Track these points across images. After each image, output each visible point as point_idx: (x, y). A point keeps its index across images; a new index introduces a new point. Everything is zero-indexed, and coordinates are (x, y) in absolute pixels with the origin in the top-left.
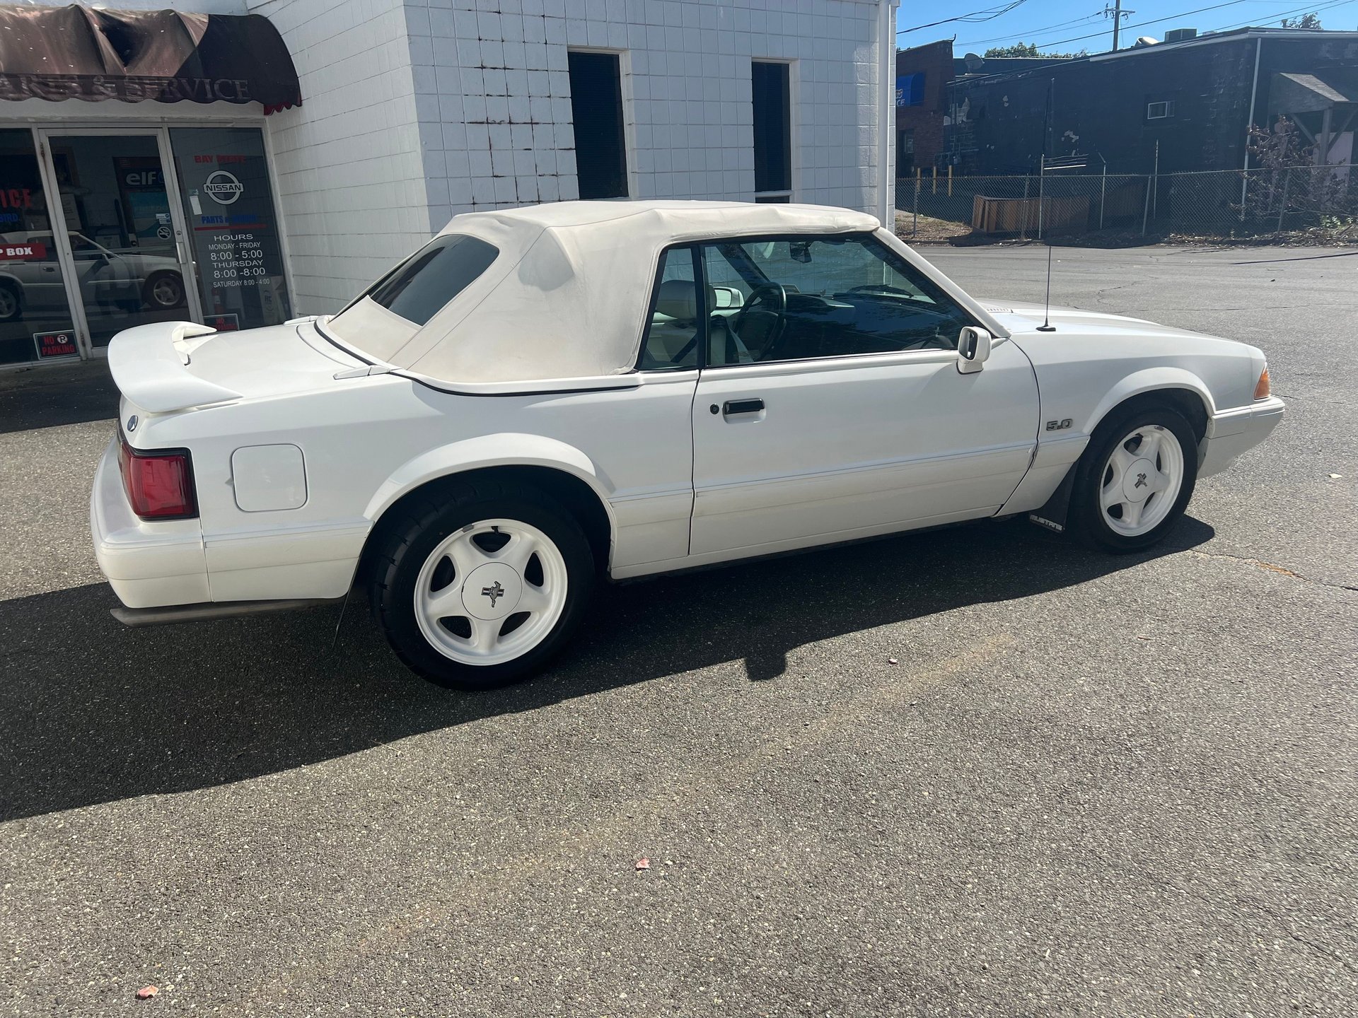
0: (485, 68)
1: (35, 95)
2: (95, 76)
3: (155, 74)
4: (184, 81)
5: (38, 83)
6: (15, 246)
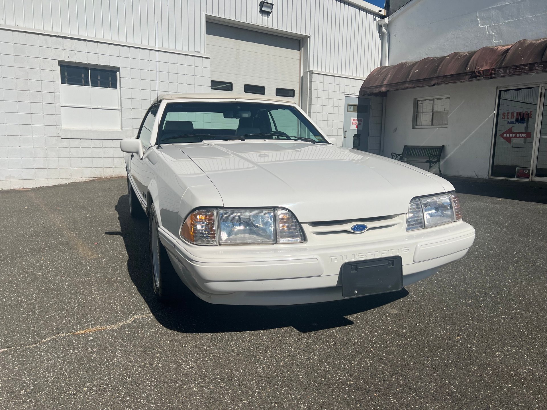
1: (510, 74)
2: (536, 63)
5: (514, 69)
6: (520, 133)
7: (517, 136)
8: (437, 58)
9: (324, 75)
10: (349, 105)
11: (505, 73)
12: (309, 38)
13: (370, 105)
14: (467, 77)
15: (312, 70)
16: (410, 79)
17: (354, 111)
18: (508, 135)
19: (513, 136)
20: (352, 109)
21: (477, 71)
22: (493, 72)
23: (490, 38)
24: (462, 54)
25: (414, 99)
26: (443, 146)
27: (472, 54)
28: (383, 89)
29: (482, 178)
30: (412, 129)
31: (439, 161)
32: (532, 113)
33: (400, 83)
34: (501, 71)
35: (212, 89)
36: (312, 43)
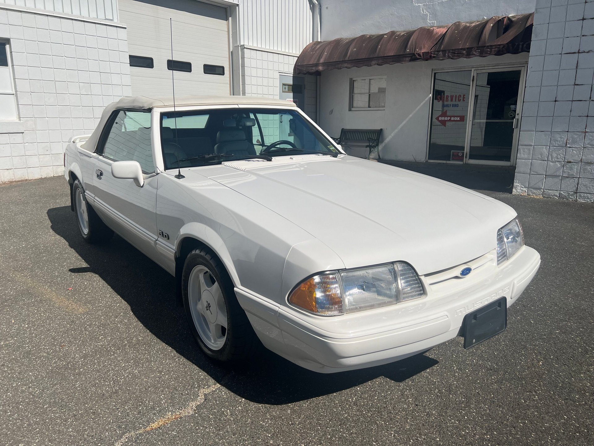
0: (585, 19)
1: (449, 57)
2: (473, 48)
3: (499, 43)
4: (510, 45)
5: (452, 53)
6: (454, 117)
7: (452, 119)
8: (373, 36)
9: (256, 50)
10: (284, 85)
11: (444, 57)
12: (237, 7)
13: (305, 85)
14: (407, 59)
15: (244, 45)
16: (349, 58)
17: (288, 92)
18: (443, 118)
19: (448, 119)
20: (287, 90)
21: (416, 53)
22: (433, 55)
23: (424, 18)
24: (399, 33)
25: (350, 79)
26: (381, 130)
27: (410, 34)
28: (320, 68)
29: (420, 161)
30: (349, 111)
31: (377, 145)
32: (465, 97)
33: (338, 62)
34: (440, 55)
35: (130, 66)
36: (241, 12)
